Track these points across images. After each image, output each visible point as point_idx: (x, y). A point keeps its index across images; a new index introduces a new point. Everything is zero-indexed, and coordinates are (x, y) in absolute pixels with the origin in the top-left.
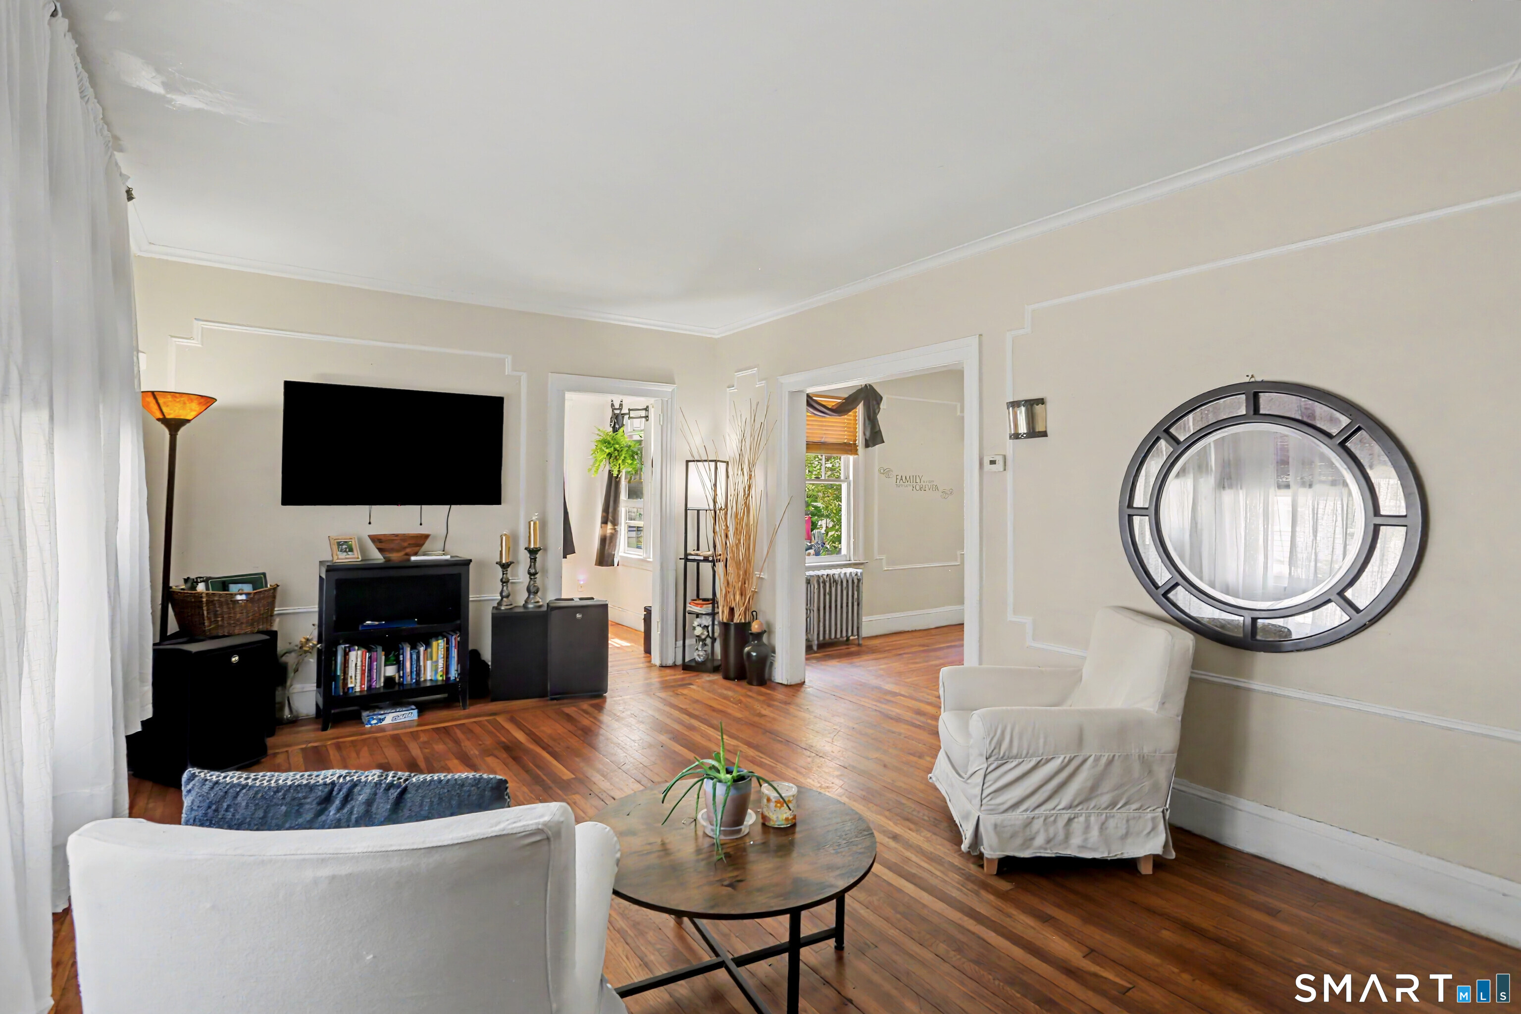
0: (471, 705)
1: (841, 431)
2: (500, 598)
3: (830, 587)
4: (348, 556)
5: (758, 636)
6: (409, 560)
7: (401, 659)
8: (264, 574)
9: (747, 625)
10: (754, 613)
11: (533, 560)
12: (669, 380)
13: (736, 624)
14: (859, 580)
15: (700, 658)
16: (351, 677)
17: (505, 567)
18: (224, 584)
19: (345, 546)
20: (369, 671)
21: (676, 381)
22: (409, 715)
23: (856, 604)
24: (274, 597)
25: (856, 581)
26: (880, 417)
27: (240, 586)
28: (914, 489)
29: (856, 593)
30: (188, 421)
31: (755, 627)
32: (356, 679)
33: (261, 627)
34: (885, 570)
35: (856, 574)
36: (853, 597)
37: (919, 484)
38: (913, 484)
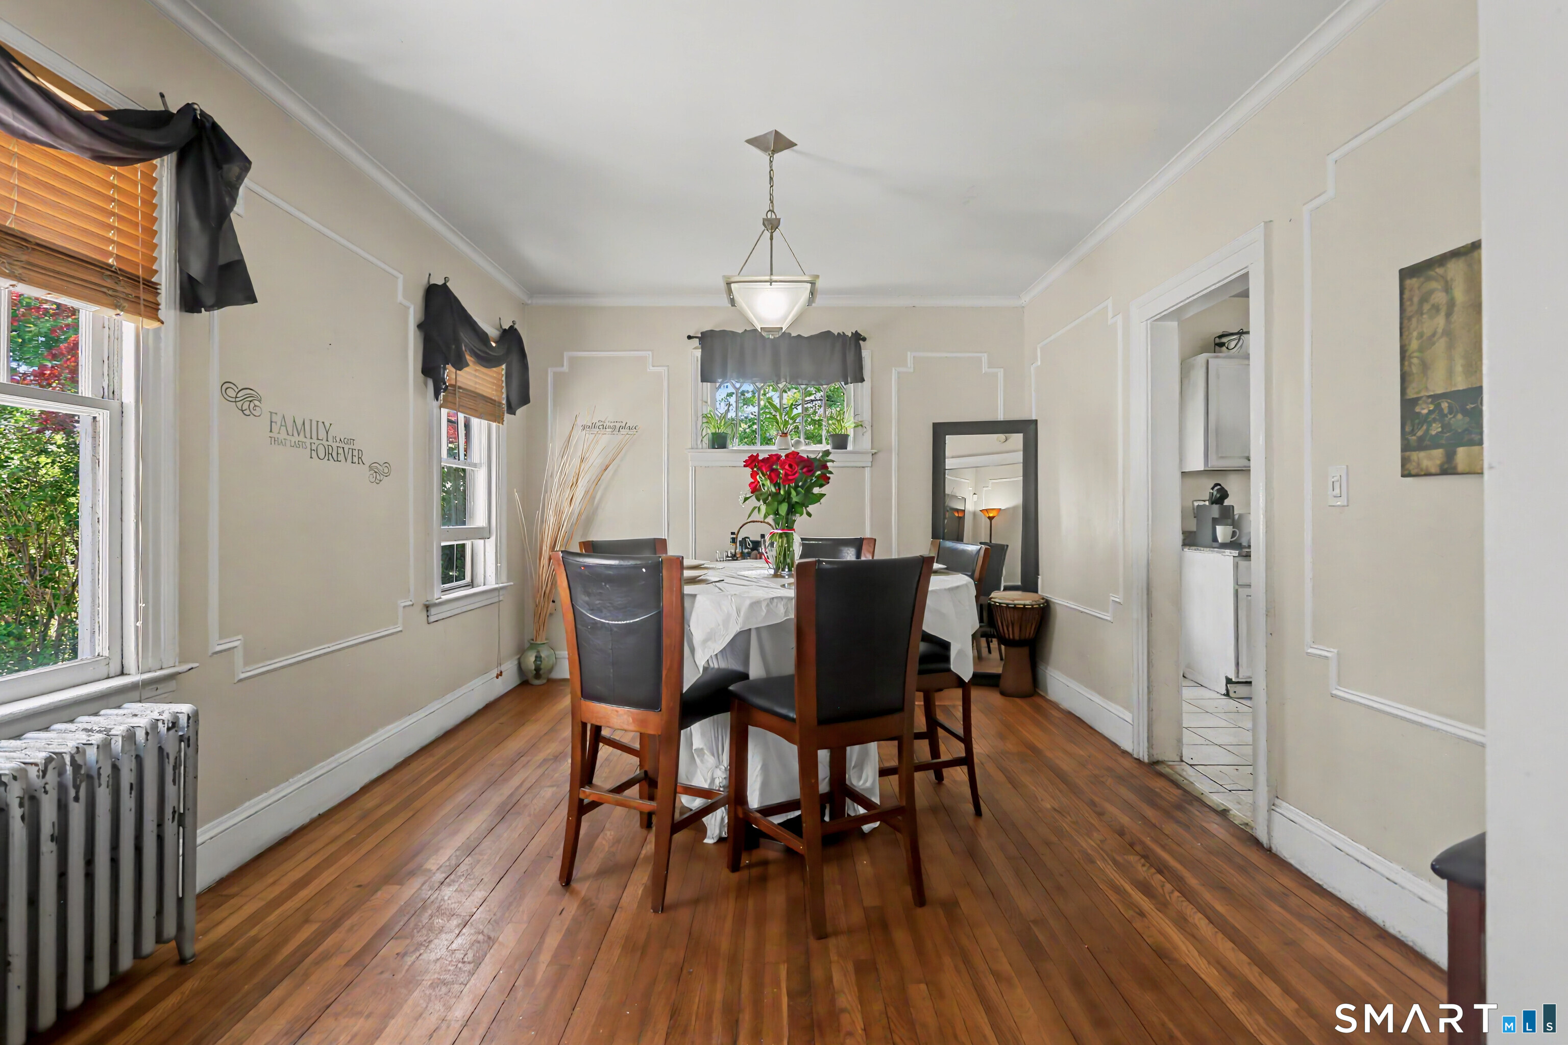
1: (97, 208)
14: (183, 741)
23: (172, 829)
25: (172, 749)
28: (314, 454)
34: (241, 680)
35: (173, 726)
36: (162, 806)
37: (324, 442)
38: (312, 441)
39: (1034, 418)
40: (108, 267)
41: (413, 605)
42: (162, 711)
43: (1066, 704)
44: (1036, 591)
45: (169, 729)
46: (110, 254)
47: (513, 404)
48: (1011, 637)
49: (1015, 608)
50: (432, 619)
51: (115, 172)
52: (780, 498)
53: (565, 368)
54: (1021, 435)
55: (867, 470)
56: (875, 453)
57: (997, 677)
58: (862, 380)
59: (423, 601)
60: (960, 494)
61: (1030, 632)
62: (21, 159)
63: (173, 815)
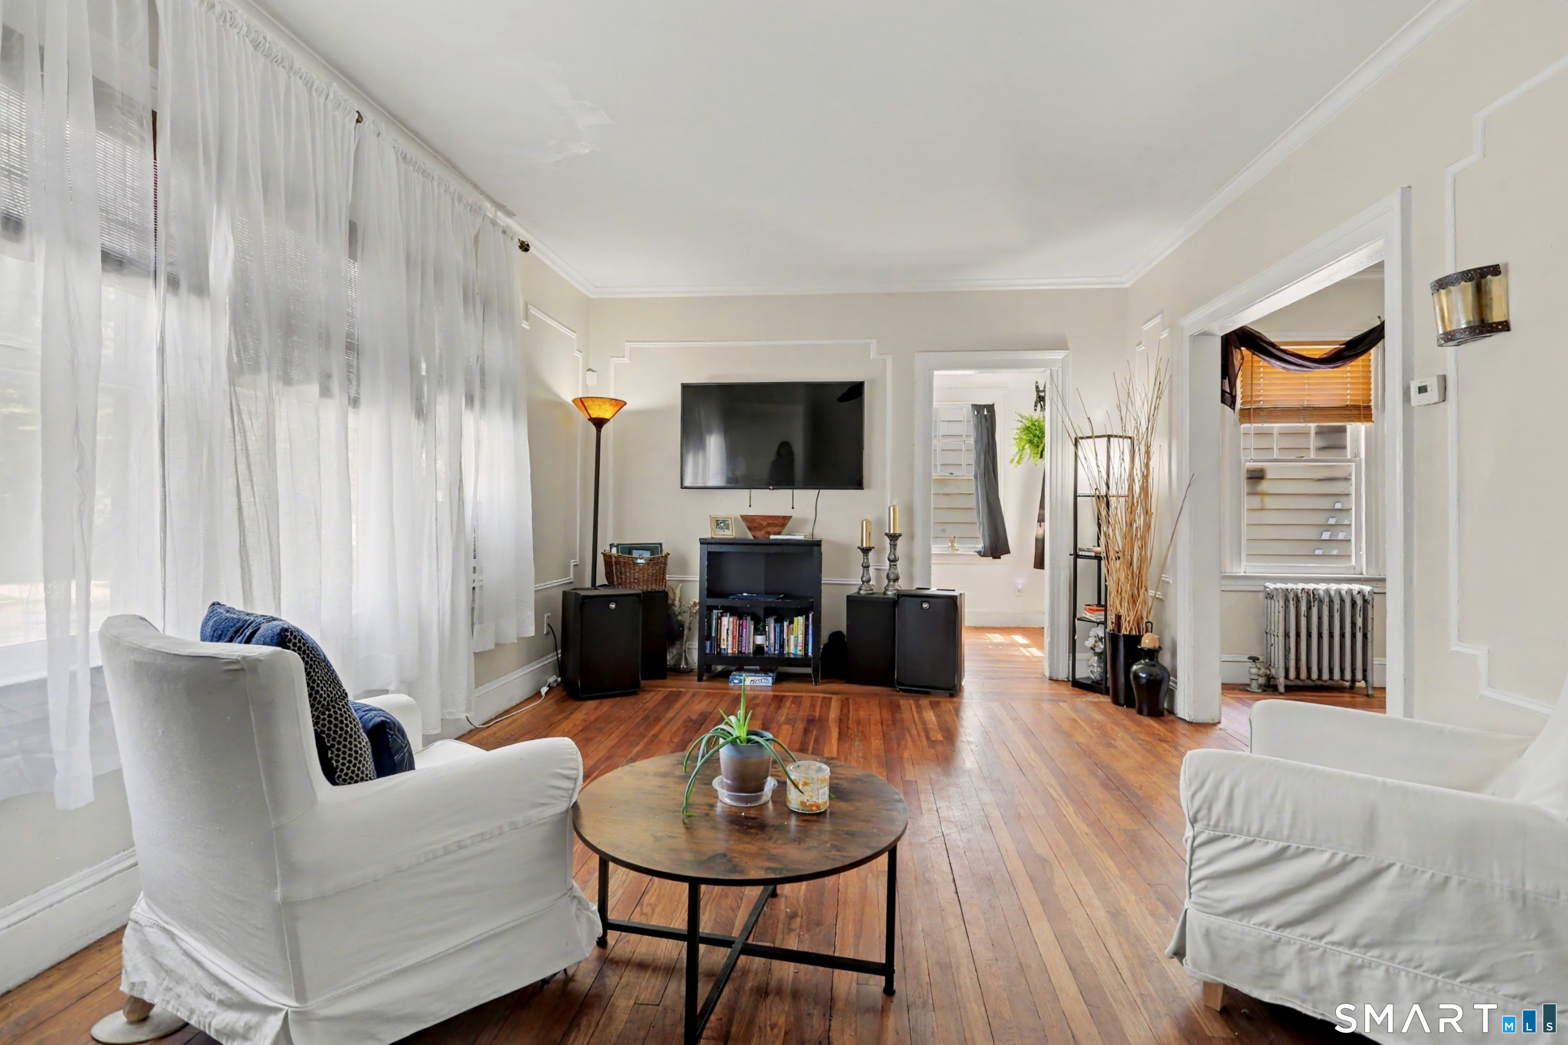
0: (823, 683)
1: (1339, 389)
2: (861, 583)
3: (1309, 608)
4: (725, 533)
5: (1152, 654)
6: (768, 538)
7: (767, 630)
8: (661, 544)
9: (1138, 639)
10: (1150, 625)
11: (894, 546)
12: (1061, 345)
13: (1124, 636)
14: (1365, 601)
15: (1093, 675)
16: (724, 640)
17: (866, 551)
18: (629, 549)
19: (719, 523)
20: (739, 638)
21: (1070, 346)
22: (765, 681)
23: (1359, 636)
24: (665, 564)
25: (1359, 602)
27: (641, 552)
29: (1360, 621)
30: (608, 420)
31: (1147, 642)
32: (727, 641)
33: (654, 587)
35: (1359, 593)
36: (1353, 624)
40: (1346, 406)
42: (1356, 587)
45: (1358, 596)
62: (1308, 378)
63: (1360, 629)
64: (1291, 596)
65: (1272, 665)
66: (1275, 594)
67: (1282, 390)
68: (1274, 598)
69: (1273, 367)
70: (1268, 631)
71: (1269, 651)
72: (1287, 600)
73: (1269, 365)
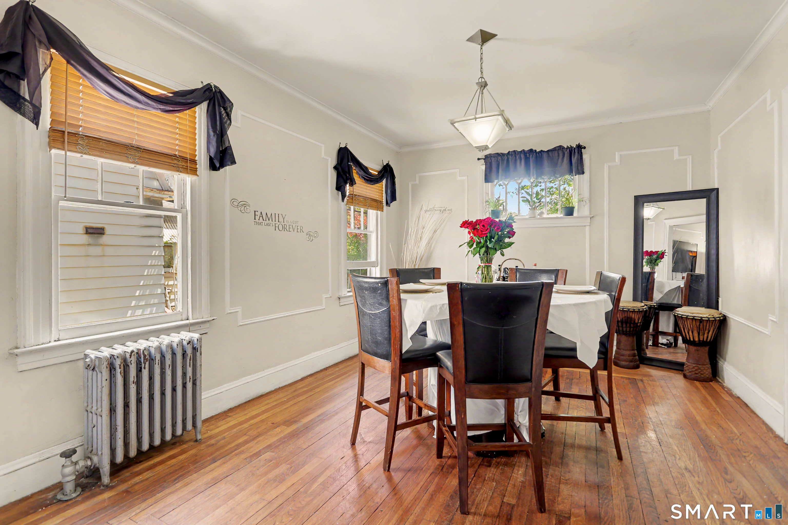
1: (171, 132)
3: (139, 370)
14: (194, 348)
23: (189, 385)
25: (189, 351)
26: (230, 133)
28: (277, 228)
29: (189, 371)
34: (241, 326)
35: (189, 343)
36: (184, 374)
37: (282, 223)
38: (275, 223)
39: (716, 187)
40: (175, 155)
41: (331, 297)
42: (186, 336)
43: (737, 392)
44: (717, 309)
45: (188, 344)
46: (177, 150)
47: (389, 202)
48: (692, 340)
49: (693, 319)
50: (341, 304)
51: (178, 117)
52: (482, 244)
53: (417, 182)
54: (704, 200)
55: (587, 228)
56: (593, 217)
57: (682, 364)
58: (583, 173)
59: (337, 295)
60: (692, 241)
61: (709, 335)
62: (138, 117)
63: (190, 379)
64: (118, 362)
65: (94, 451)
66: (97, 363)
67: (106, 120)
68: (96, 369)
69: (95, 88)
70: (89, 409)
71: (90, 434)
72: (112, 368)
73: (90, 85)
